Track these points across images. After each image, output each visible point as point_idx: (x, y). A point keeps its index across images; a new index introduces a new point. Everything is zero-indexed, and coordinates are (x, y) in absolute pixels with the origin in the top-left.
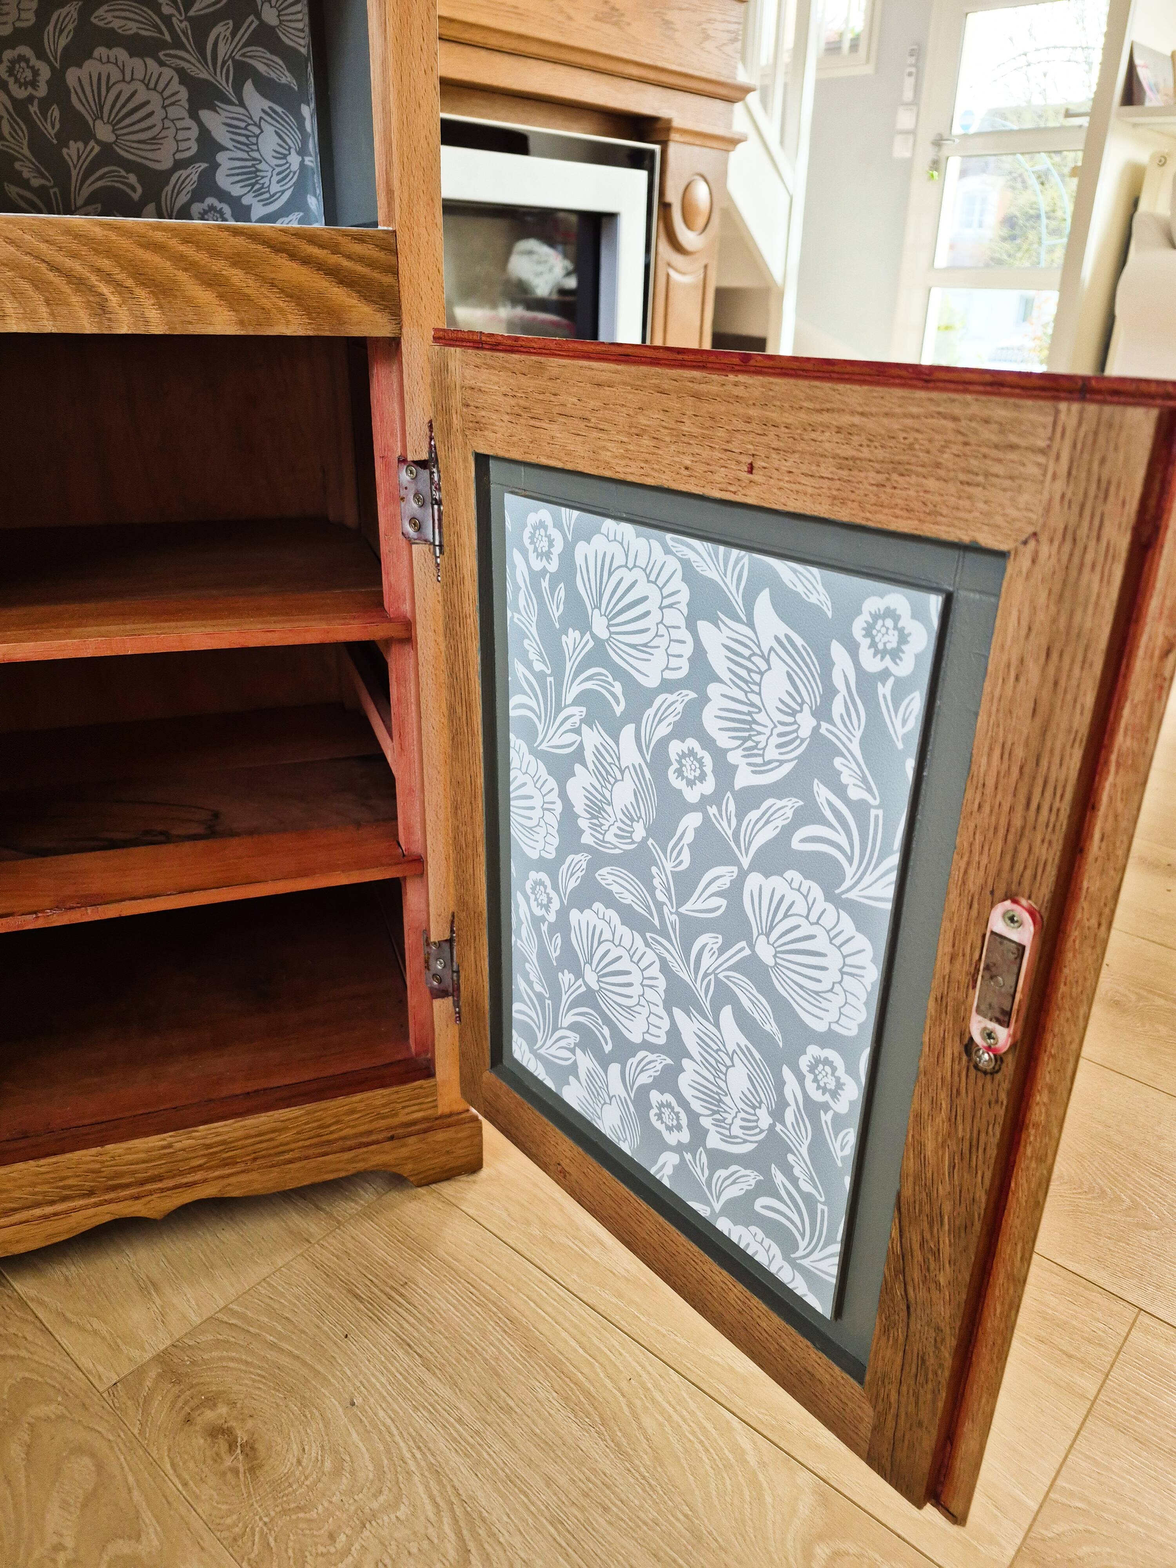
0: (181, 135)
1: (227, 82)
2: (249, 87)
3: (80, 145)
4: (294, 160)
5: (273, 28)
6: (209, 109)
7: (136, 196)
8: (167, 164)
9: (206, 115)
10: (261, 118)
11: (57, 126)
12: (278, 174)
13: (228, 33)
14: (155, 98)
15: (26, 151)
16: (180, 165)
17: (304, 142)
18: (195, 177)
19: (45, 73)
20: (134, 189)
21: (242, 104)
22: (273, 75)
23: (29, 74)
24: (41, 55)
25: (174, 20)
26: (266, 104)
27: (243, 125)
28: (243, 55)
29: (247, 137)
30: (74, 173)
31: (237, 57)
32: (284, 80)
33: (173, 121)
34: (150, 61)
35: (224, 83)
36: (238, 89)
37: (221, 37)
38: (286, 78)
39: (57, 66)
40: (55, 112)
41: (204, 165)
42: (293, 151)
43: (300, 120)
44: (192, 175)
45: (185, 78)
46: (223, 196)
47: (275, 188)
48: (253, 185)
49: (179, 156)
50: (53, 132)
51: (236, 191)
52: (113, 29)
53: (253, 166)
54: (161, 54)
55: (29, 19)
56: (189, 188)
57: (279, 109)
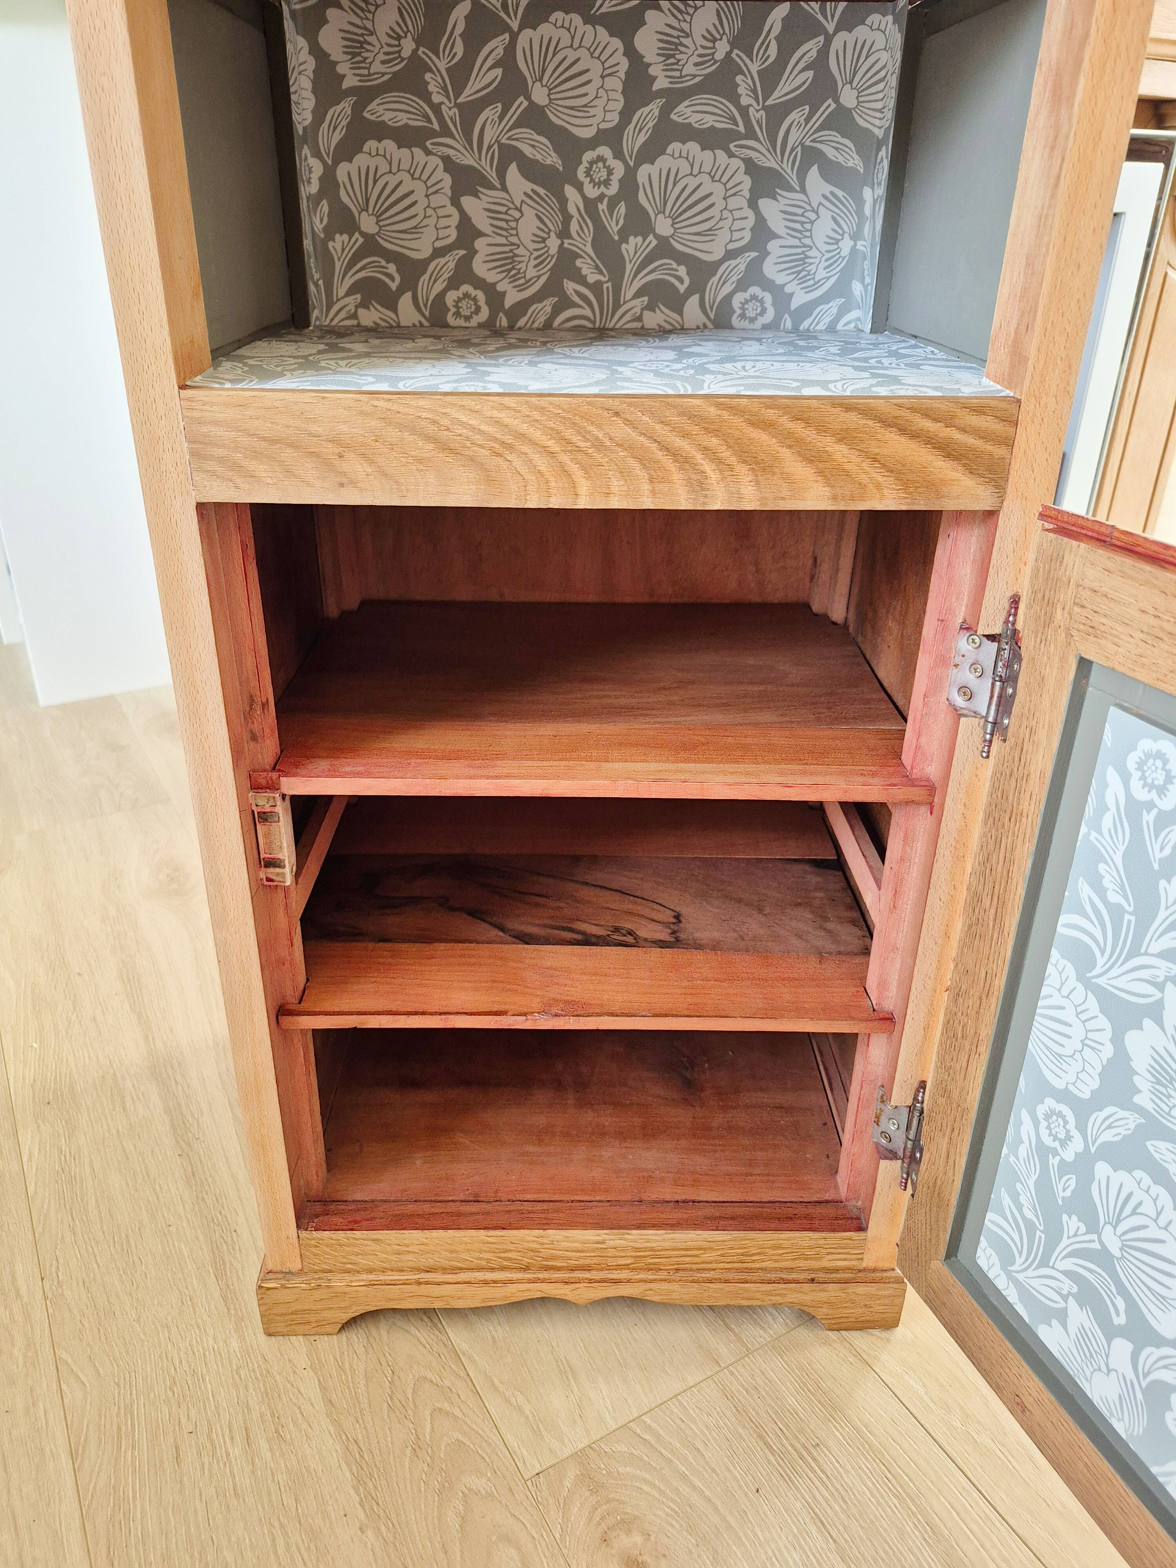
0: (738, 225)
1: (792, 169)
2: (814, 173)
3: (639, 239)
4: (846, 245)
5: (850, 110)
6: (767, 197)
7: (682, 288)
8: (718, 255)
9: (765, 204)
10: (820, 204)
11: (621, 222)
12: (826, 260)
13: (802, 120)
14: (718, 190)
15: (589, 249)
16: (730, 255)
17: (860, 226)
18: (742, 267)
19: (619, 170)
20: (681, 281)
21: (803, 191)
22: (841, 159)
23: (604, 174)
24: (618, 154)
25: (751, 110)
26: (828, 188)
27: (800, 211)
28: (813, 141)
29: (802, 223)
30: (629, 267)
31: (808, 143)
32: (850, 164)
33: (731, 211)
34: (720, 154)
35: (789, 171)
36: (802, 175)
37: (796, 123)
38: (854, 161)
39: (632, 164)
40: (622, 208)
41: (754, 254)
42: (846, 236)
43: (860, 202)
44: (741, 264)
45: (751, 167)
46: (768, 285)
47: (821, 274)
48: (799, 272)
49: (731, 246)
50: (616, 229)
51: (780, 279)
52: (690, 124)
53: (803, 253)
54: (731, 146)
55: (614, 119)
56: (735, 278)
57: (840, 193)
